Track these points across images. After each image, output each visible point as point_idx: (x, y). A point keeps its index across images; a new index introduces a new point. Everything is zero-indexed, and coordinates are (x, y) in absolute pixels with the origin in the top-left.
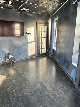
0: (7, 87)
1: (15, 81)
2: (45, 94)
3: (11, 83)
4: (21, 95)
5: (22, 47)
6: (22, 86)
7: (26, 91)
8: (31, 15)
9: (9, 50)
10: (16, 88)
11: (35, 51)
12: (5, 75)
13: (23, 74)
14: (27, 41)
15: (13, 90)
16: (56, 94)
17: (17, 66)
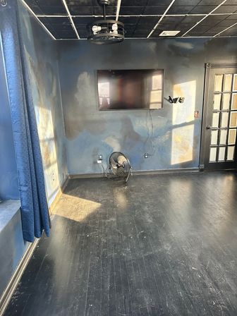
0: (93, 228)
1: (114, 219)
2: (176, 273)
3: (105, 224)
4: (114, 254)
5: (154, 137)
6: (127, 235)
7: (128, 250)
8: (188, 46)
9: (121, 145)
10: (110, 238)
11: (194, 153)
12: (98, 202)
13: (139, 207)
14: (171, 121)
15: (103, 240)
16: (209, 284)
17: (133, 186)
